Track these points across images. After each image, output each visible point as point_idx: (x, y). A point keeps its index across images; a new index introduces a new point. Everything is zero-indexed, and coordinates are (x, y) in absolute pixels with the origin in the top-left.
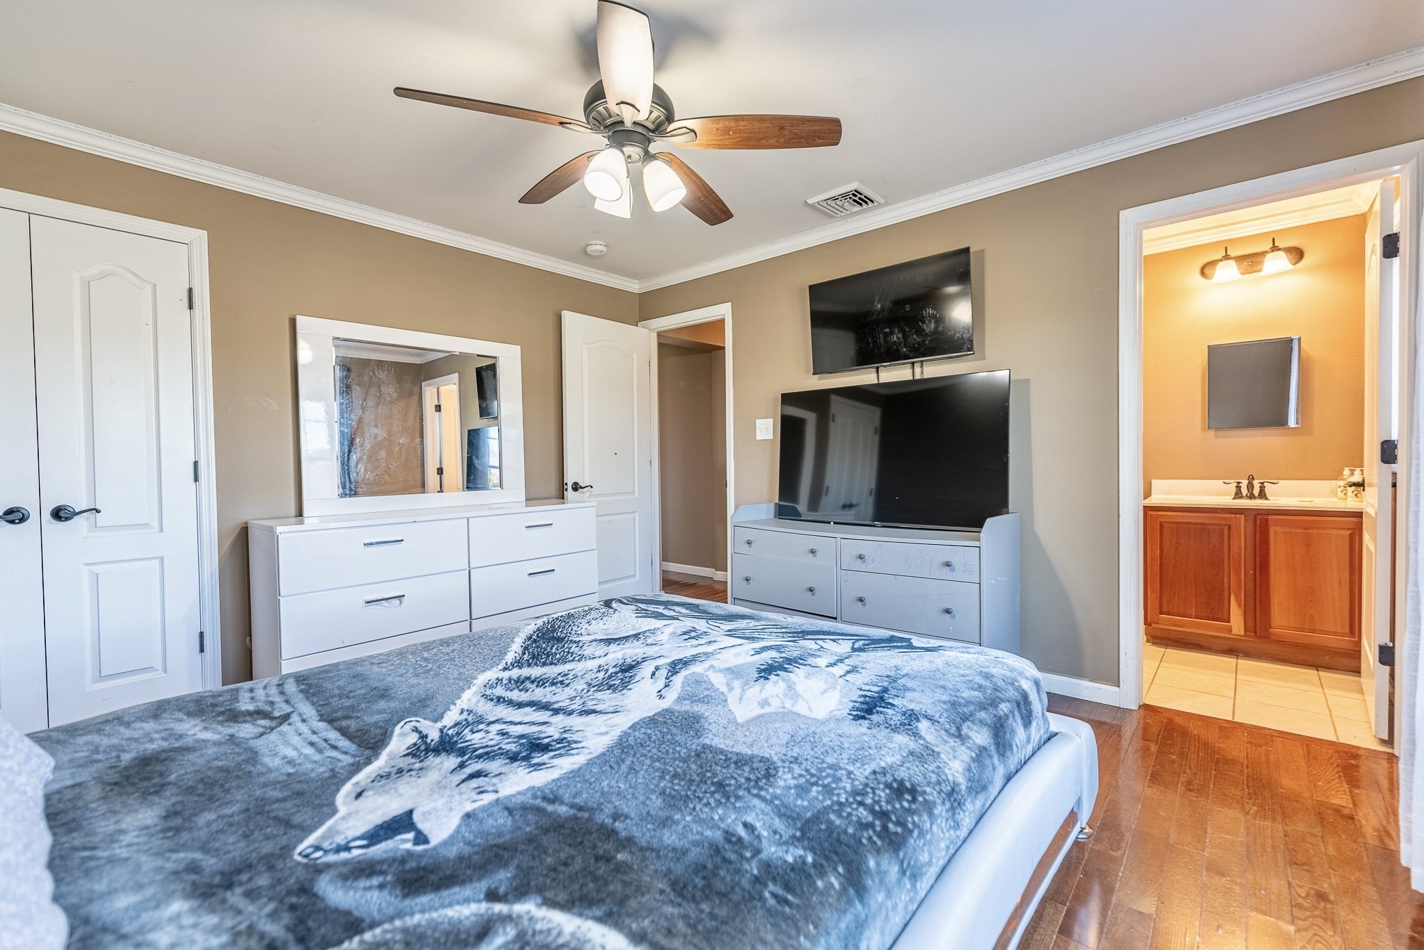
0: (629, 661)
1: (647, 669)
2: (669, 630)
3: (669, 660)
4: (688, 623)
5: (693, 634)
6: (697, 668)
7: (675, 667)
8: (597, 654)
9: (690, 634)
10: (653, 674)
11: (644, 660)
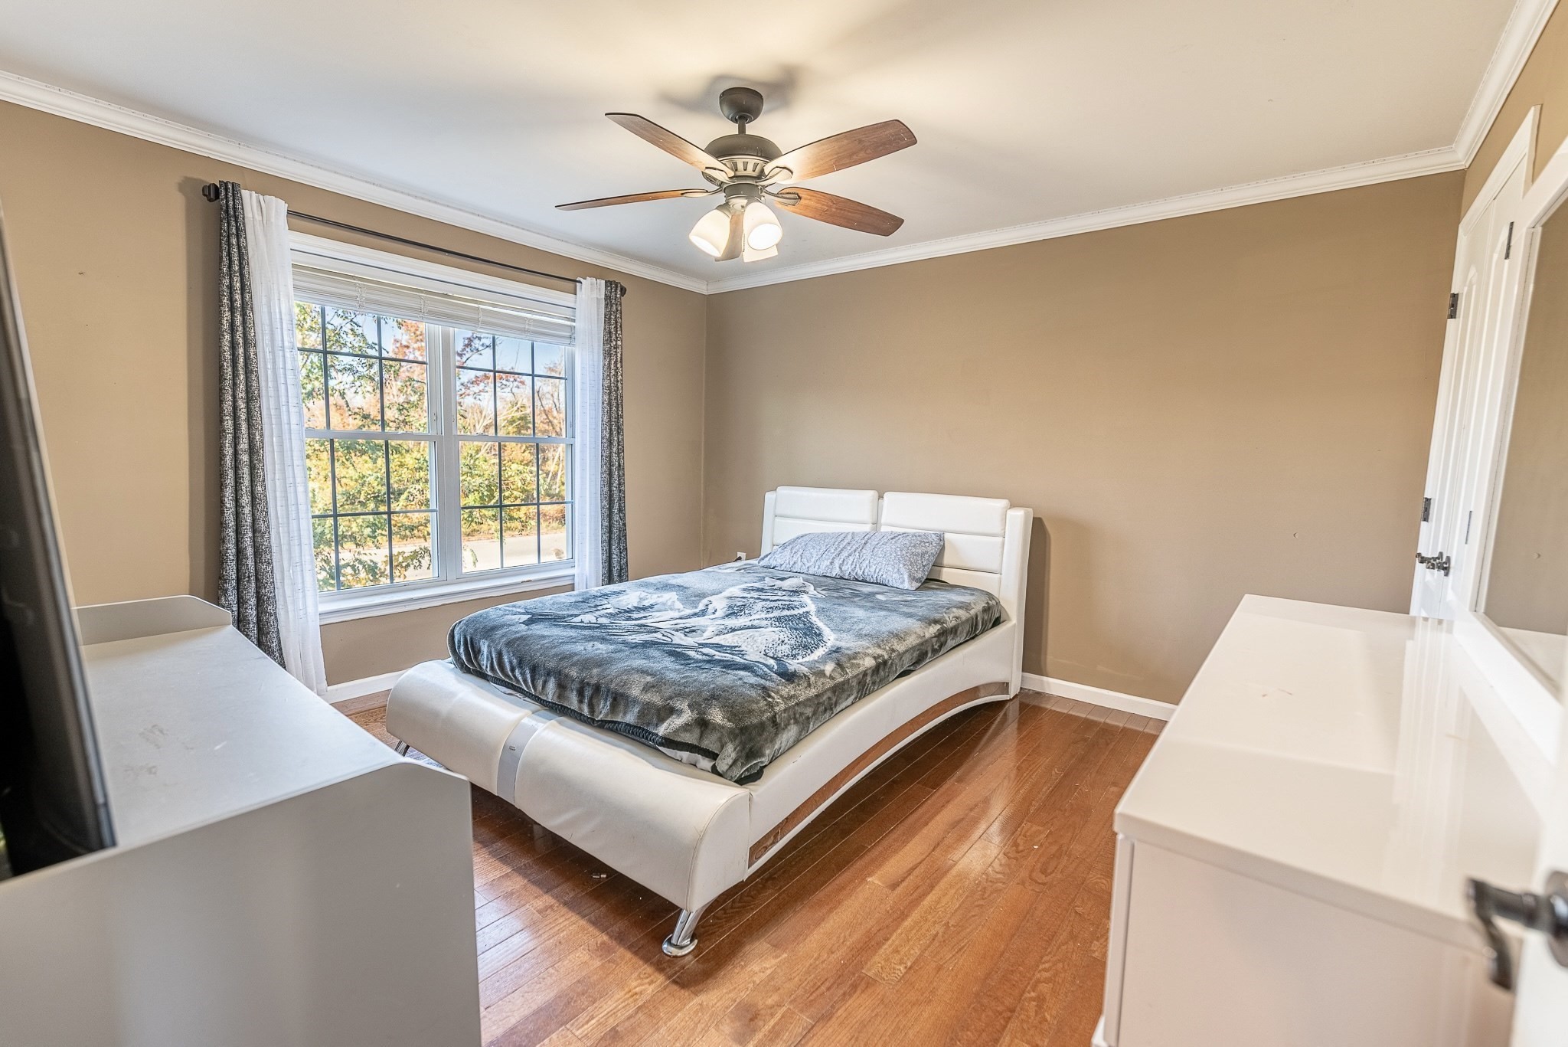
0: (733, 617)
1: (720, 614)
2: (706, 635)
3: (705, 617)
4: (690, 641)
5: (687, 630)
6: (688, 612)
7: (703, 613)
8: (758, 621)
9: (690, 631)
10: (716, 611)
11: (723, 618)
